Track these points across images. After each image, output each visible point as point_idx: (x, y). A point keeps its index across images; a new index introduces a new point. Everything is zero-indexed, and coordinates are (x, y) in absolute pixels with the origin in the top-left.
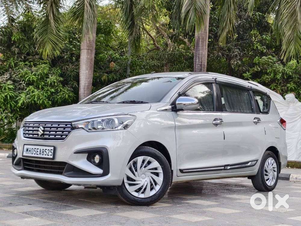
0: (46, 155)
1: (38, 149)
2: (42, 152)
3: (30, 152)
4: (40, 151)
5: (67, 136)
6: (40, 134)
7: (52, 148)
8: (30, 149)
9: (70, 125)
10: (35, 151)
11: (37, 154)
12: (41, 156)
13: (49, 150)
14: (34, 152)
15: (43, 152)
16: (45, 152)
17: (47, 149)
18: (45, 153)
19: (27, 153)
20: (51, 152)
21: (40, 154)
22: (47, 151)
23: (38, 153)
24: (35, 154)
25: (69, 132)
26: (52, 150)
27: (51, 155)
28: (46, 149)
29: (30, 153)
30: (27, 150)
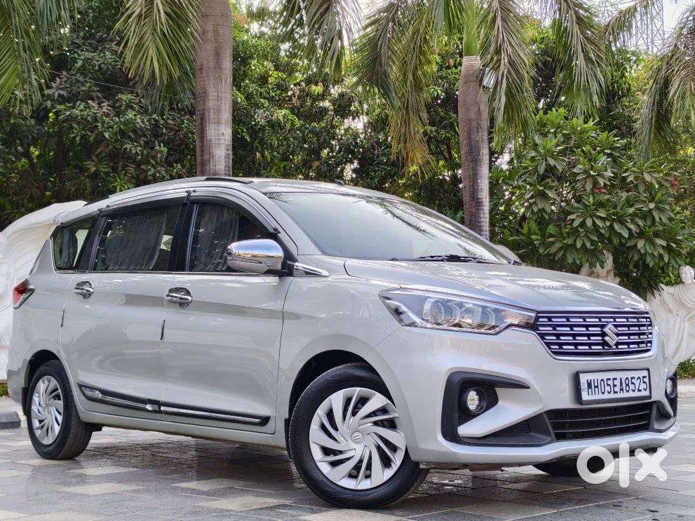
0: (634, 391)
1: (615, 379)
2: (624, 385)
3: (596, 389)
4: (621, 384)
7: (646, 373)
8: (596, 382)
10: (608, 385)
11: (615, 392)
12: (625, 395)
13: (639, 378)
14: (608, 388)
15: (627, 385)
16: (632, 383)
18: (632, 387)
19: (590, 393)
20: (644, 382)
21: (622, 390)
22: (637, 383)
23: (617, 389)
24: (609, 393)
26: (645, 377)
27: (645, 390)
28: (632, 378)
29: (597, 392)
30: (589, 385)
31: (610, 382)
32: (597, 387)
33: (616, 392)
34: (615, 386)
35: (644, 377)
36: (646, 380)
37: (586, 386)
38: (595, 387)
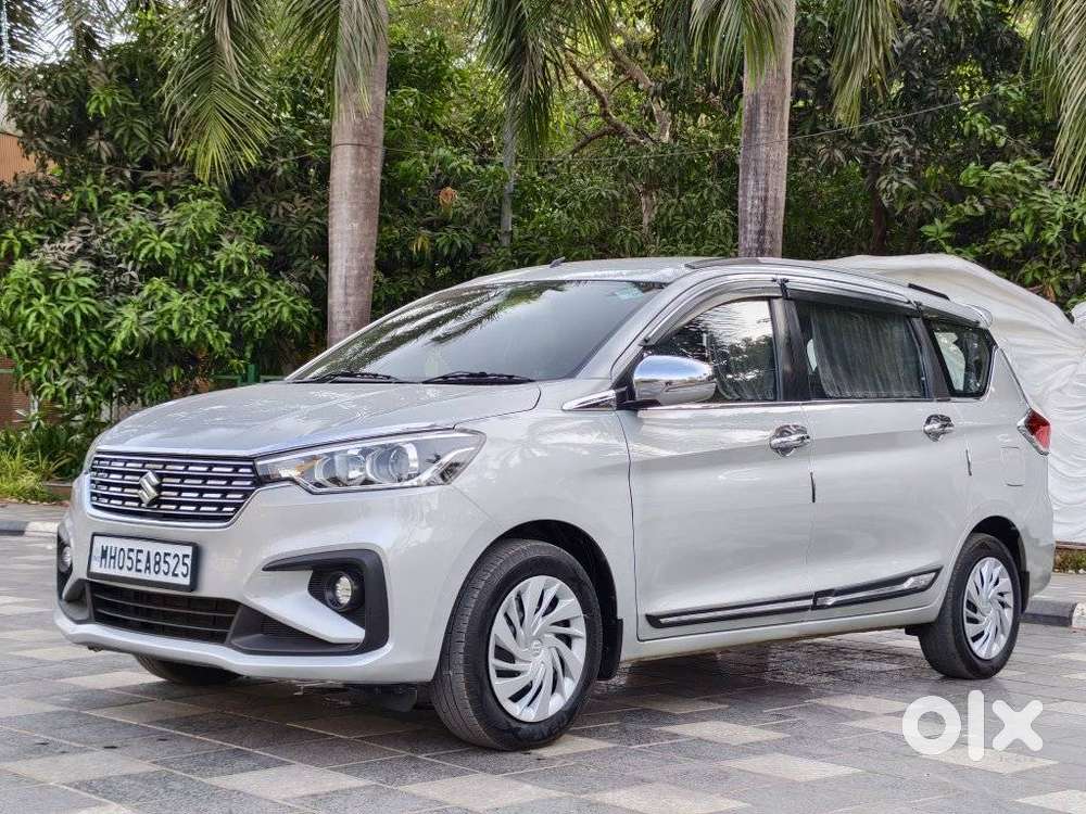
0: (166, 574)
1: (141, 551)
2: (152, 562)
3: (112, 561)
4: (148, 561)
5: (238, 506)
6: (146, 498)
7: (189, 550)
8: (113, 551)
9: (249, 470)
10: (129, 558)
11: (138, 571)
12: (152, 577)
13: (176, 555)
14: (128, 563)
15: (157, 563)
16: (166, 562)
17: (169, 555)
18: (164, 567)
19: (103, 565)
20: (184, 564)
21: (148, 568)
22: (173, 562)
23: (142, 566)
24: (129, 569)
25: (246, 494)
26: (187, 556)
27: (185, 576)
28: (166, 554)
29: (112, 564)
30: (104, 554)
31: (132, 555)
32: (114, 558)
33: (140, 571)
34: (139, 561)
35: (185, 556)
36: (188, 561)
37: (100, 555)
38: (111, 557)
